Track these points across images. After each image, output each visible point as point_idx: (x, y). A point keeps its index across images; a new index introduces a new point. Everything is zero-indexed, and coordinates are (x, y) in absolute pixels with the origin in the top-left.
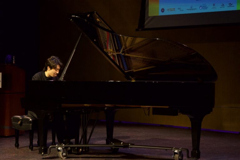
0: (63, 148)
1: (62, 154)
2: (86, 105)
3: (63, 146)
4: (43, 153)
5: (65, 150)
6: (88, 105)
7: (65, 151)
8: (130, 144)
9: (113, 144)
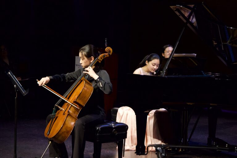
0: (163, 148)
1: (161, 154)
2: (188, 104)
3: (162, 146)
4: (140, 153)
5: (164, 150)
6: (191, 104)
7: (164, 152)
8: (236, 148)
9: (217, 146)
